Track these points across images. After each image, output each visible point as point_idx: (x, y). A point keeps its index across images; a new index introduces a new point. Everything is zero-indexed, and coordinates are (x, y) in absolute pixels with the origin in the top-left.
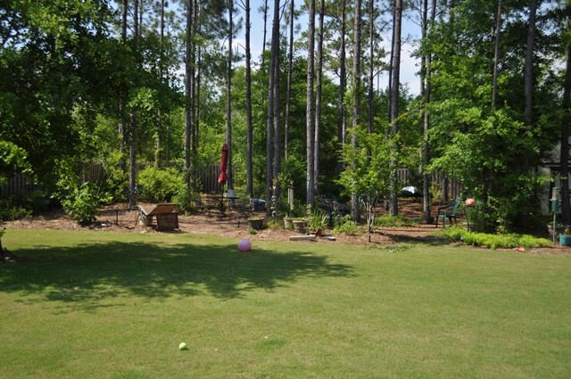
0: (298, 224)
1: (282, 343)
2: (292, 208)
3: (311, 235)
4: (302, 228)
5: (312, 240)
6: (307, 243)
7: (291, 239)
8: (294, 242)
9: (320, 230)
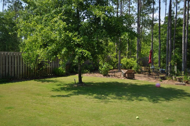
0: (178, 79)
1: (173, 121)
2: (176, 73)
3: (183, 83)
4: (180, 80)
5: (184, 85)
6: (182, 86)
7: (176, 84)
8: (177, 85)
9: (187, 81)
